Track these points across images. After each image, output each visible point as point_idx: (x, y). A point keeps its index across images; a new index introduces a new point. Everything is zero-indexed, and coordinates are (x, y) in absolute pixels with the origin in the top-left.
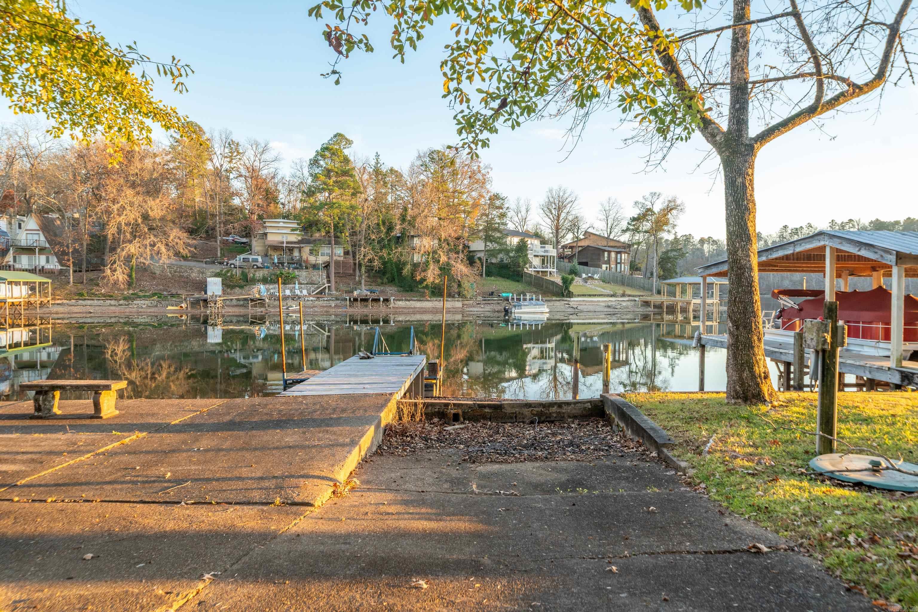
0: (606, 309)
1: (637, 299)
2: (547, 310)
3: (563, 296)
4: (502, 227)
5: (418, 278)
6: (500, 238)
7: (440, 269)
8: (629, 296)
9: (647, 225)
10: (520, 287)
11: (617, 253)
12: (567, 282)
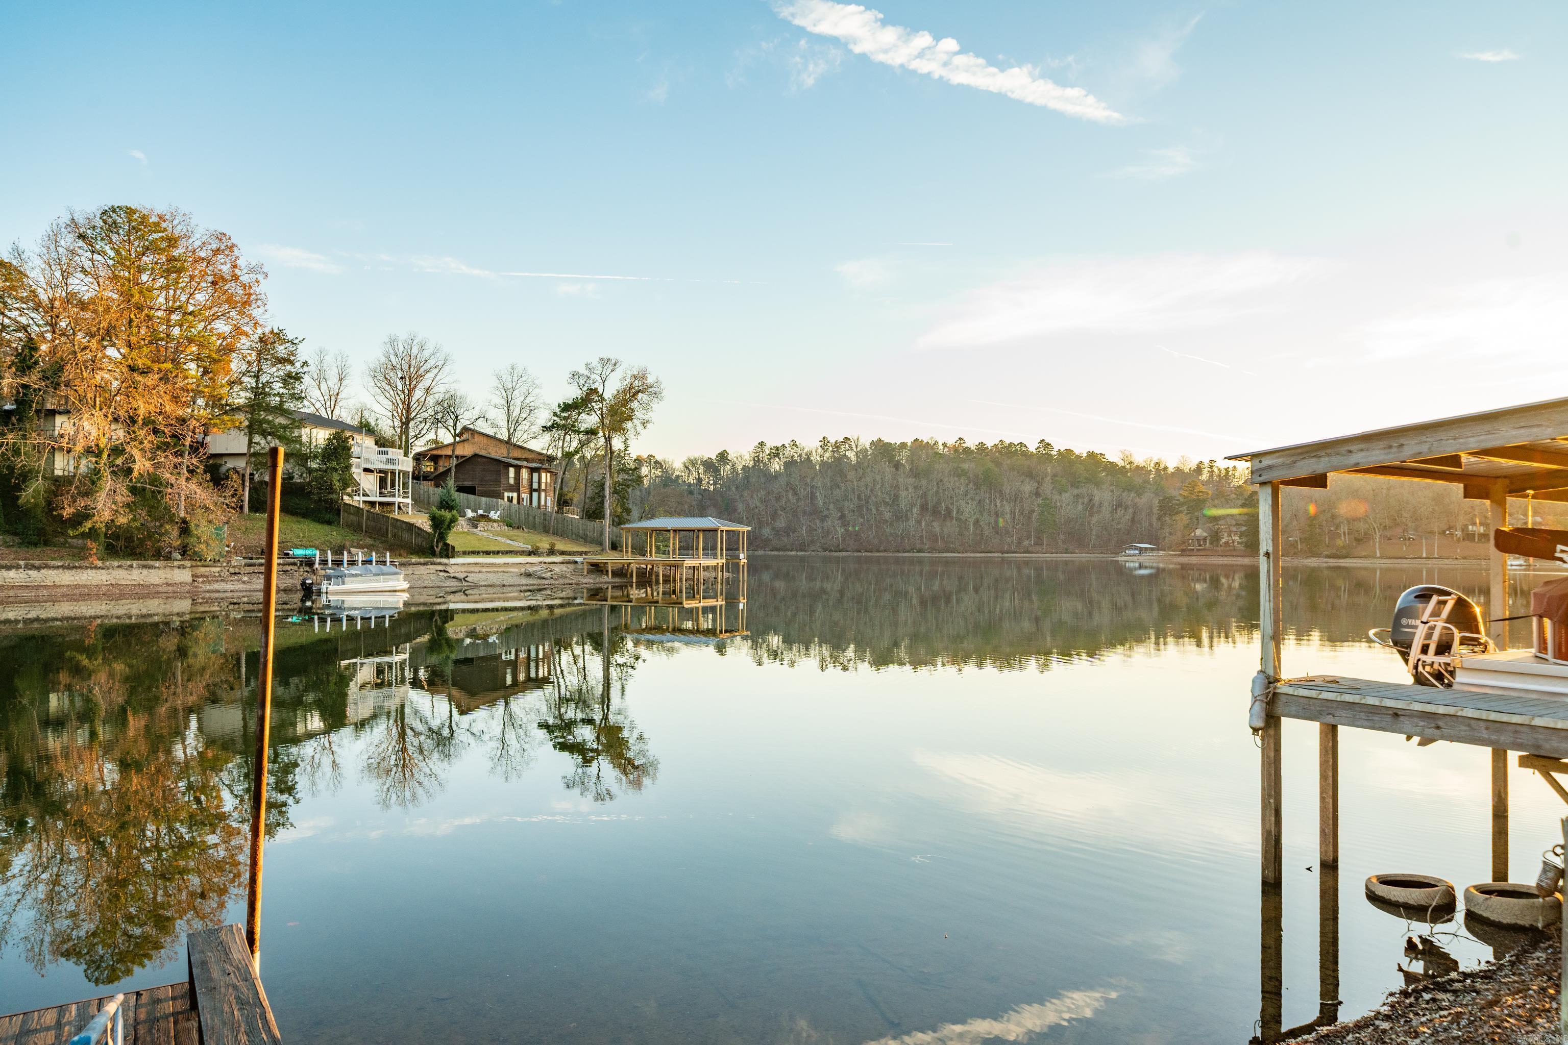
0: (524, 581)
1: (579, 559)
2: (405, 585)
3: (434, 554)
4: (290, 405)
5: (67, 512)
6: (285, 427)
7: (133, 490)
8: (563, 553)
9: (589, 420)
10: (334, 535)
11: (532, 470)
12: (441, 526)
